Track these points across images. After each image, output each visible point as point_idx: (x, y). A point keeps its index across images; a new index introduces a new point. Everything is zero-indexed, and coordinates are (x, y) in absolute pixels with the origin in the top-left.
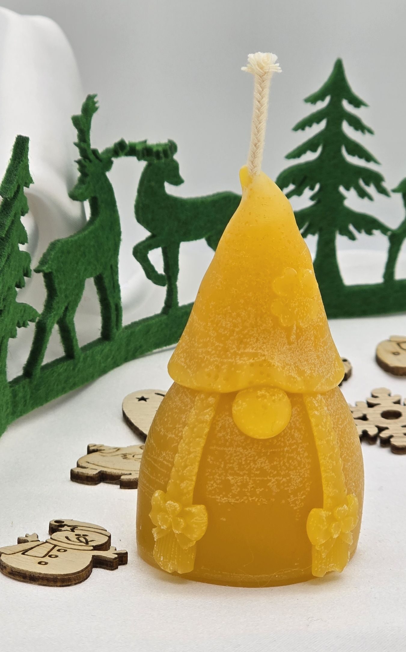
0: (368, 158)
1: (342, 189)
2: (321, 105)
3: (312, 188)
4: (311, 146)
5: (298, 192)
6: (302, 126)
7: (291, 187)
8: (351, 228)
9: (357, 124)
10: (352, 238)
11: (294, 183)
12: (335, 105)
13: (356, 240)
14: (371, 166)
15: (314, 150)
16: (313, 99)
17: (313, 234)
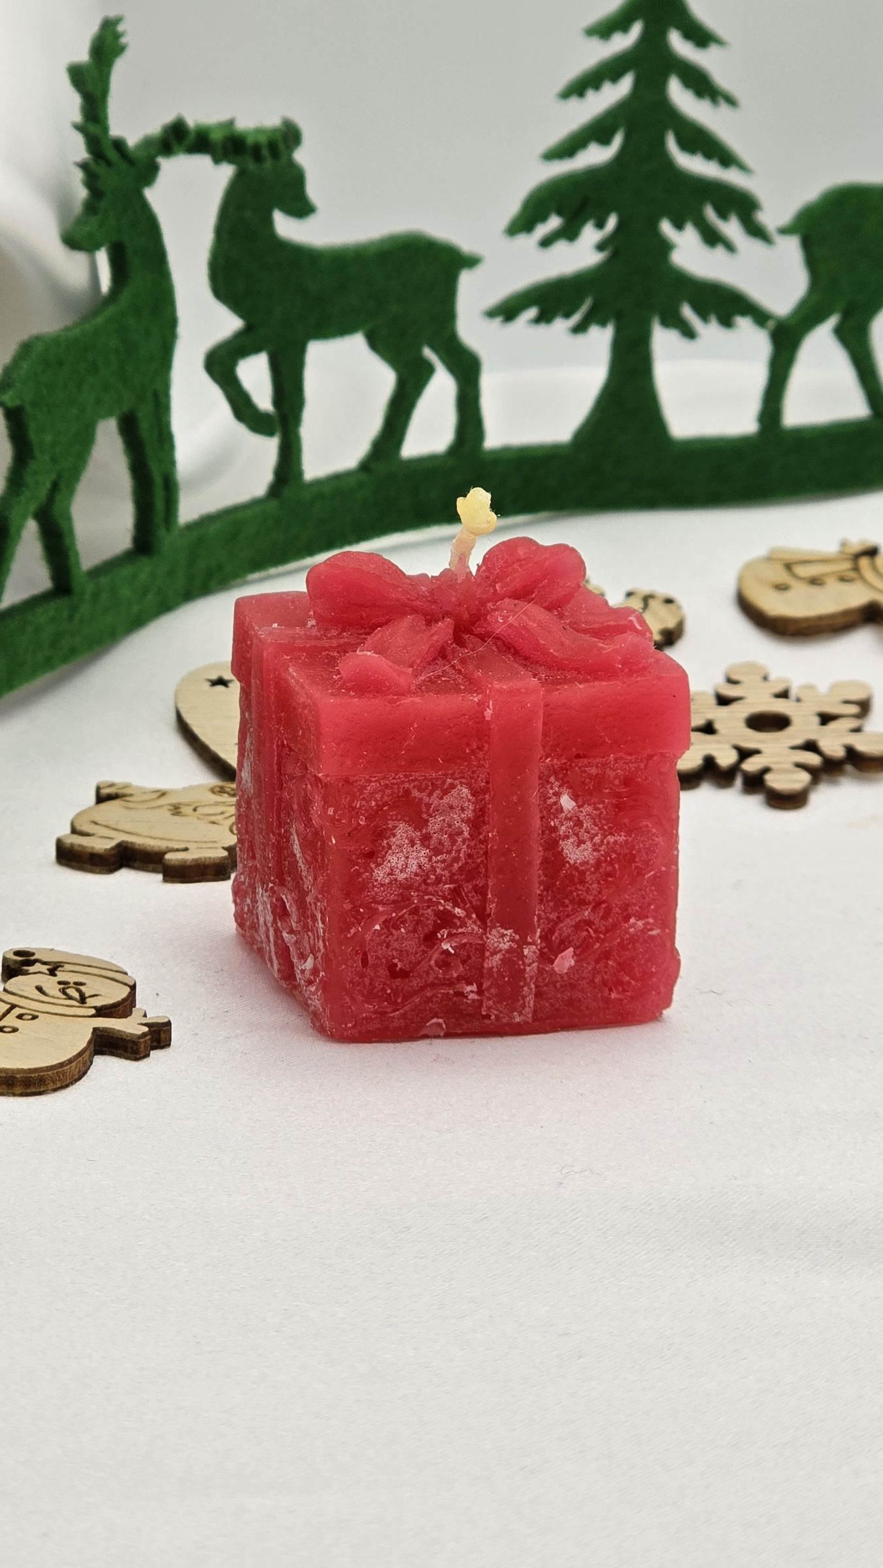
0: (726, 159)
1: (666, 227)
2: (623, 42)
3: (600, 225)
4: (598, 131)
5: (569, 232)
6: (580, 87)
7: (554, 222)
8: (687, 312)
9: (701, 84)
10: (689, 333)
11: (560, 213)
12: (653, 42)
13: (698, 340)
14: (732, 177)
15: (605, 140)
16: (605, 29)
17: (603, 323)
